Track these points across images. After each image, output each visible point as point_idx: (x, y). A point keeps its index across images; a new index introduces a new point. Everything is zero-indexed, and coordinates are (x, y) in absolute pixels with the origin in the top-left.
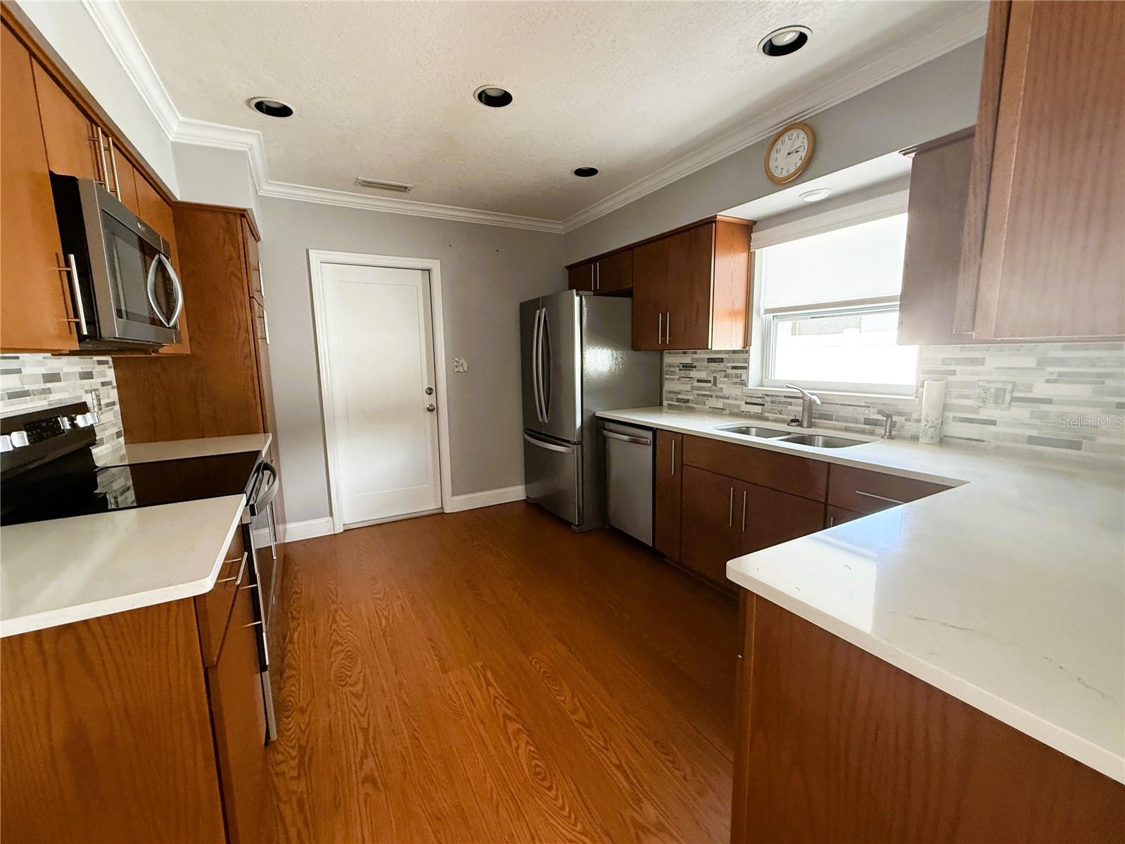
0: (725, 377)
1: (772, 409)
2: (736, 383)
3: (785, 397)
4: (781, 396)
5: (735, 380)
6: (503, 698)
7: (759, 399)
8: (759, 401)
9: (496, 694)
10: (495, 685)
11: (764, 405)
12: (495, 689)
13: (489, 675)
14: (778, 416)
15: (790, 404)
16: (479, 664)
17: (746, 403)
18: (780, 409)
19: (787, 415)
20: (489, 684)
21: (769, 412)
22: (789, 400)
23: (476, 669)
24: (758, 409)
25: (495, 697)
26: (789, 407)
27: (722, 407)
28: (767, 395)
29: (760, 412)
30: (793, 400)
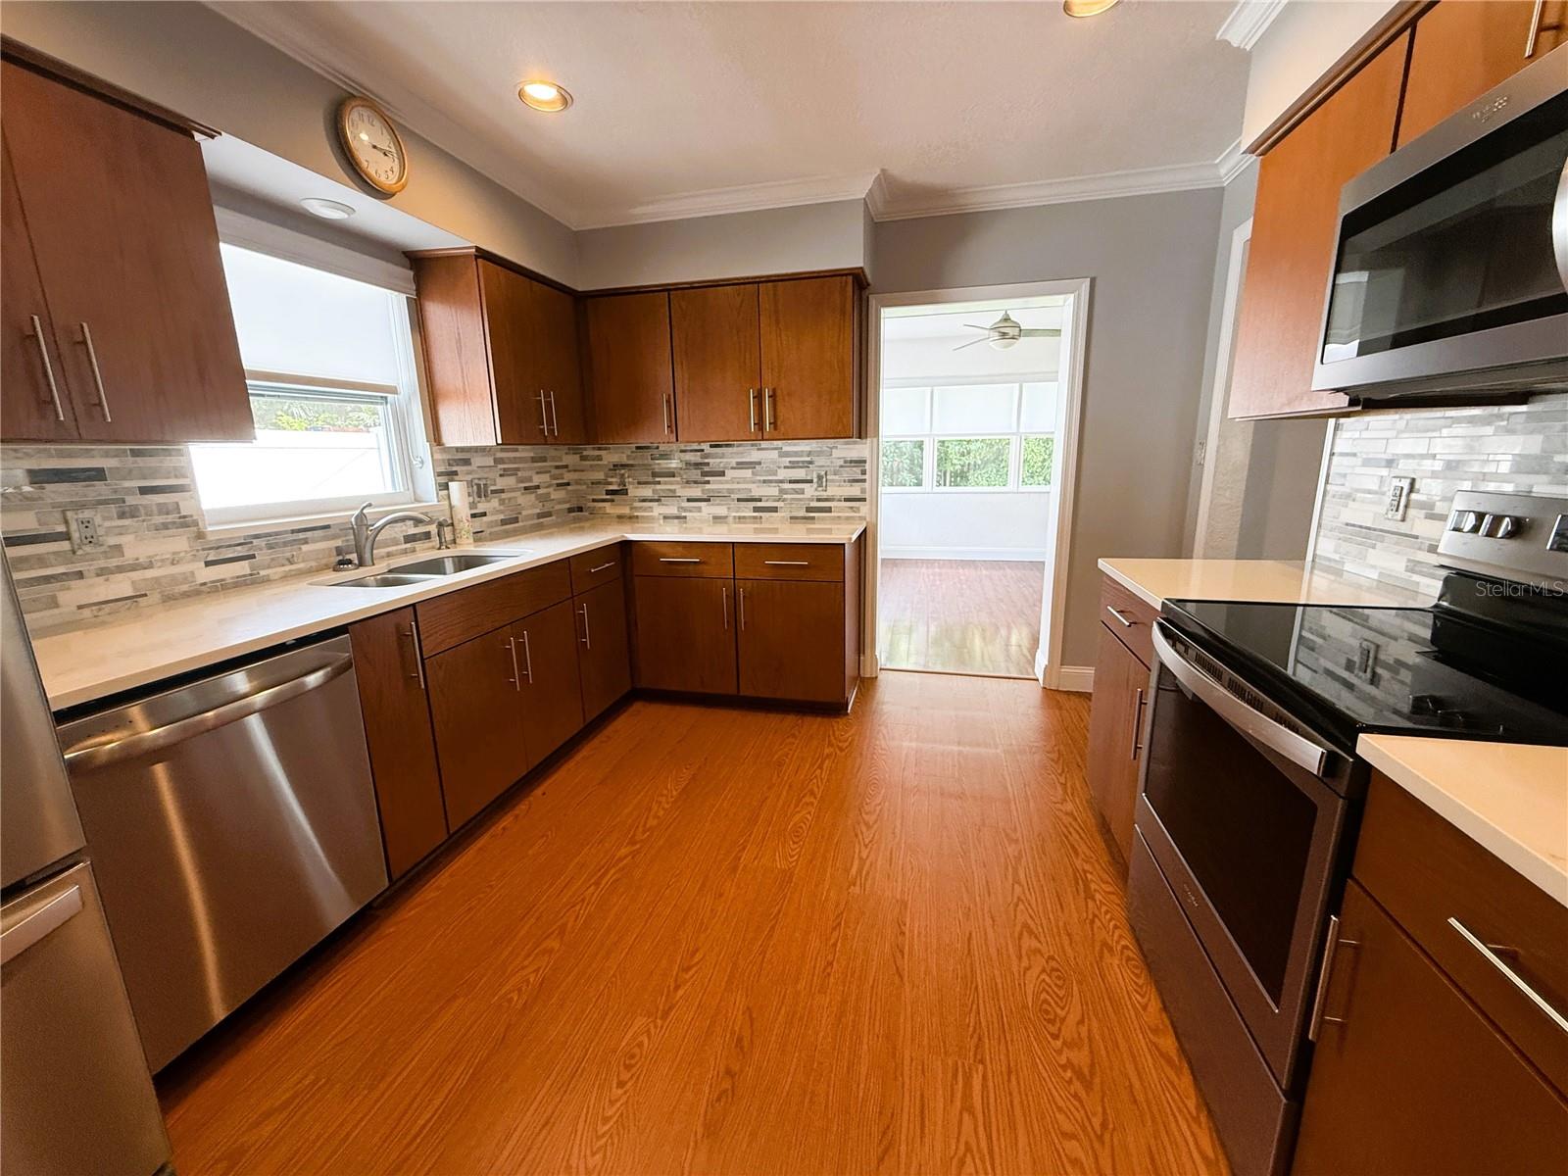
0: (122, 515)
1: (273, 559)
2: (166, 526)
3: (293, 532)
4: (286, 532)
5: (159, 519)
6: (859, 842)
7: (239, 548)
8: (240, 551)
9: (863, 848)
10: (856, 856)
11: (253, 556)
12: (860, 852)
13: (854, 871)
14: (288, 568)
15: (306, 541)
16: (857, 890)
17: (208, 564)
18: (288, 555)
19: (303, 561)
20: (862, 861)
21: (269, 567)
22: (301, 536)
23: (863, 887)
24: (242, 568)
25: (866, 846)
26: (305, 548)
27: (130, 593)
28: (257, 537)
29: (248, 572)
30: (309, 534)
